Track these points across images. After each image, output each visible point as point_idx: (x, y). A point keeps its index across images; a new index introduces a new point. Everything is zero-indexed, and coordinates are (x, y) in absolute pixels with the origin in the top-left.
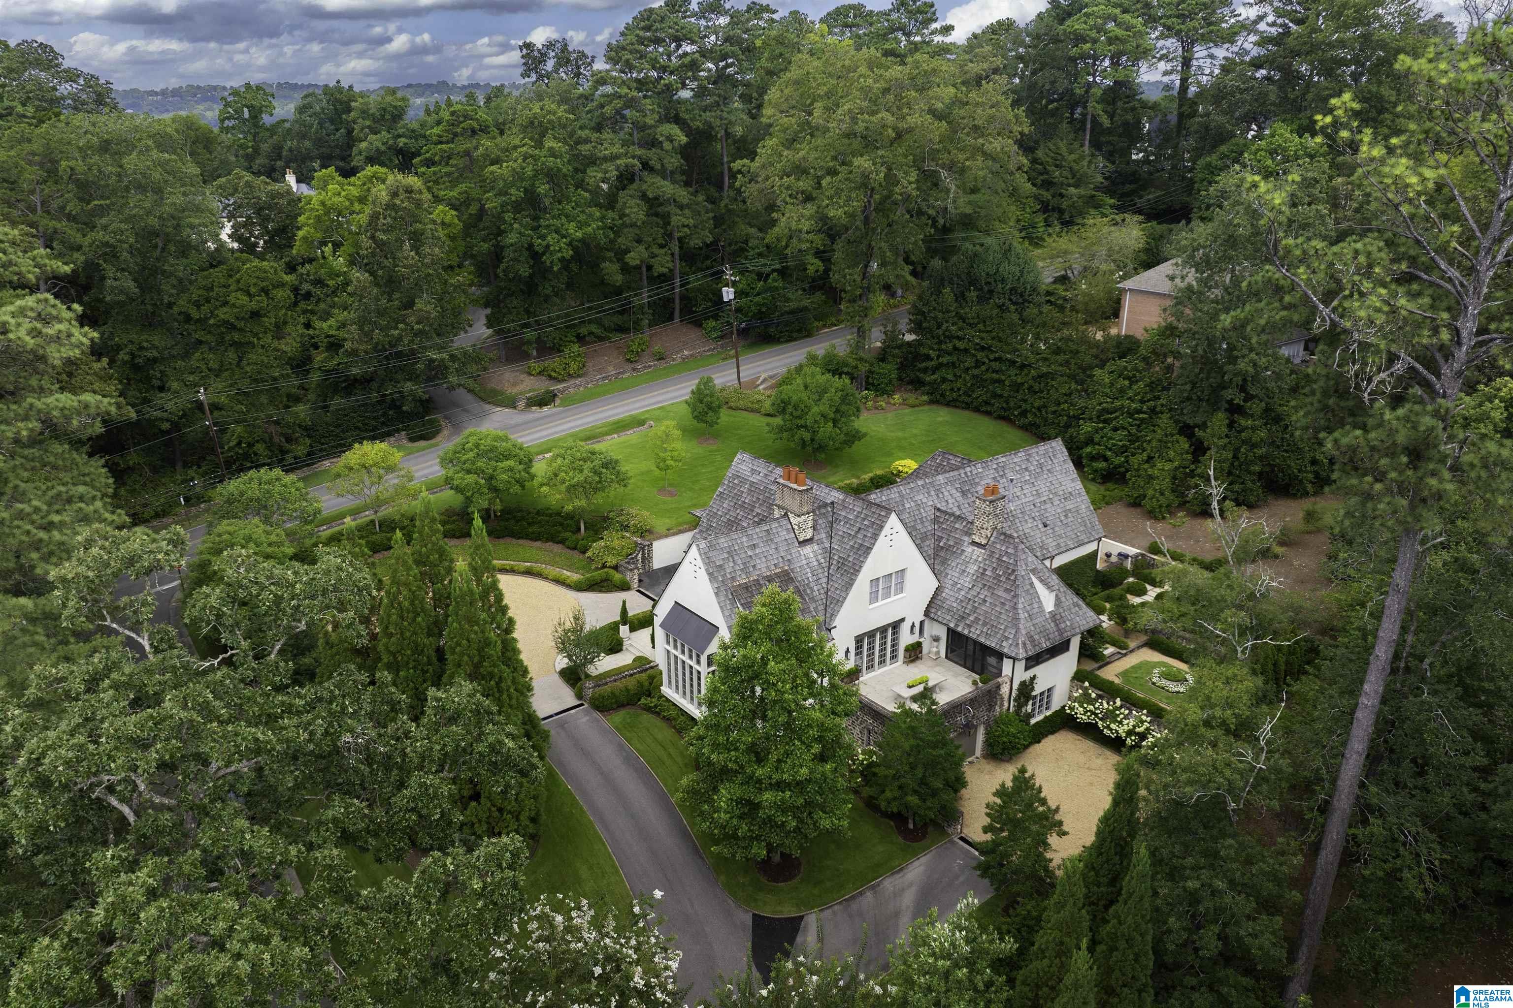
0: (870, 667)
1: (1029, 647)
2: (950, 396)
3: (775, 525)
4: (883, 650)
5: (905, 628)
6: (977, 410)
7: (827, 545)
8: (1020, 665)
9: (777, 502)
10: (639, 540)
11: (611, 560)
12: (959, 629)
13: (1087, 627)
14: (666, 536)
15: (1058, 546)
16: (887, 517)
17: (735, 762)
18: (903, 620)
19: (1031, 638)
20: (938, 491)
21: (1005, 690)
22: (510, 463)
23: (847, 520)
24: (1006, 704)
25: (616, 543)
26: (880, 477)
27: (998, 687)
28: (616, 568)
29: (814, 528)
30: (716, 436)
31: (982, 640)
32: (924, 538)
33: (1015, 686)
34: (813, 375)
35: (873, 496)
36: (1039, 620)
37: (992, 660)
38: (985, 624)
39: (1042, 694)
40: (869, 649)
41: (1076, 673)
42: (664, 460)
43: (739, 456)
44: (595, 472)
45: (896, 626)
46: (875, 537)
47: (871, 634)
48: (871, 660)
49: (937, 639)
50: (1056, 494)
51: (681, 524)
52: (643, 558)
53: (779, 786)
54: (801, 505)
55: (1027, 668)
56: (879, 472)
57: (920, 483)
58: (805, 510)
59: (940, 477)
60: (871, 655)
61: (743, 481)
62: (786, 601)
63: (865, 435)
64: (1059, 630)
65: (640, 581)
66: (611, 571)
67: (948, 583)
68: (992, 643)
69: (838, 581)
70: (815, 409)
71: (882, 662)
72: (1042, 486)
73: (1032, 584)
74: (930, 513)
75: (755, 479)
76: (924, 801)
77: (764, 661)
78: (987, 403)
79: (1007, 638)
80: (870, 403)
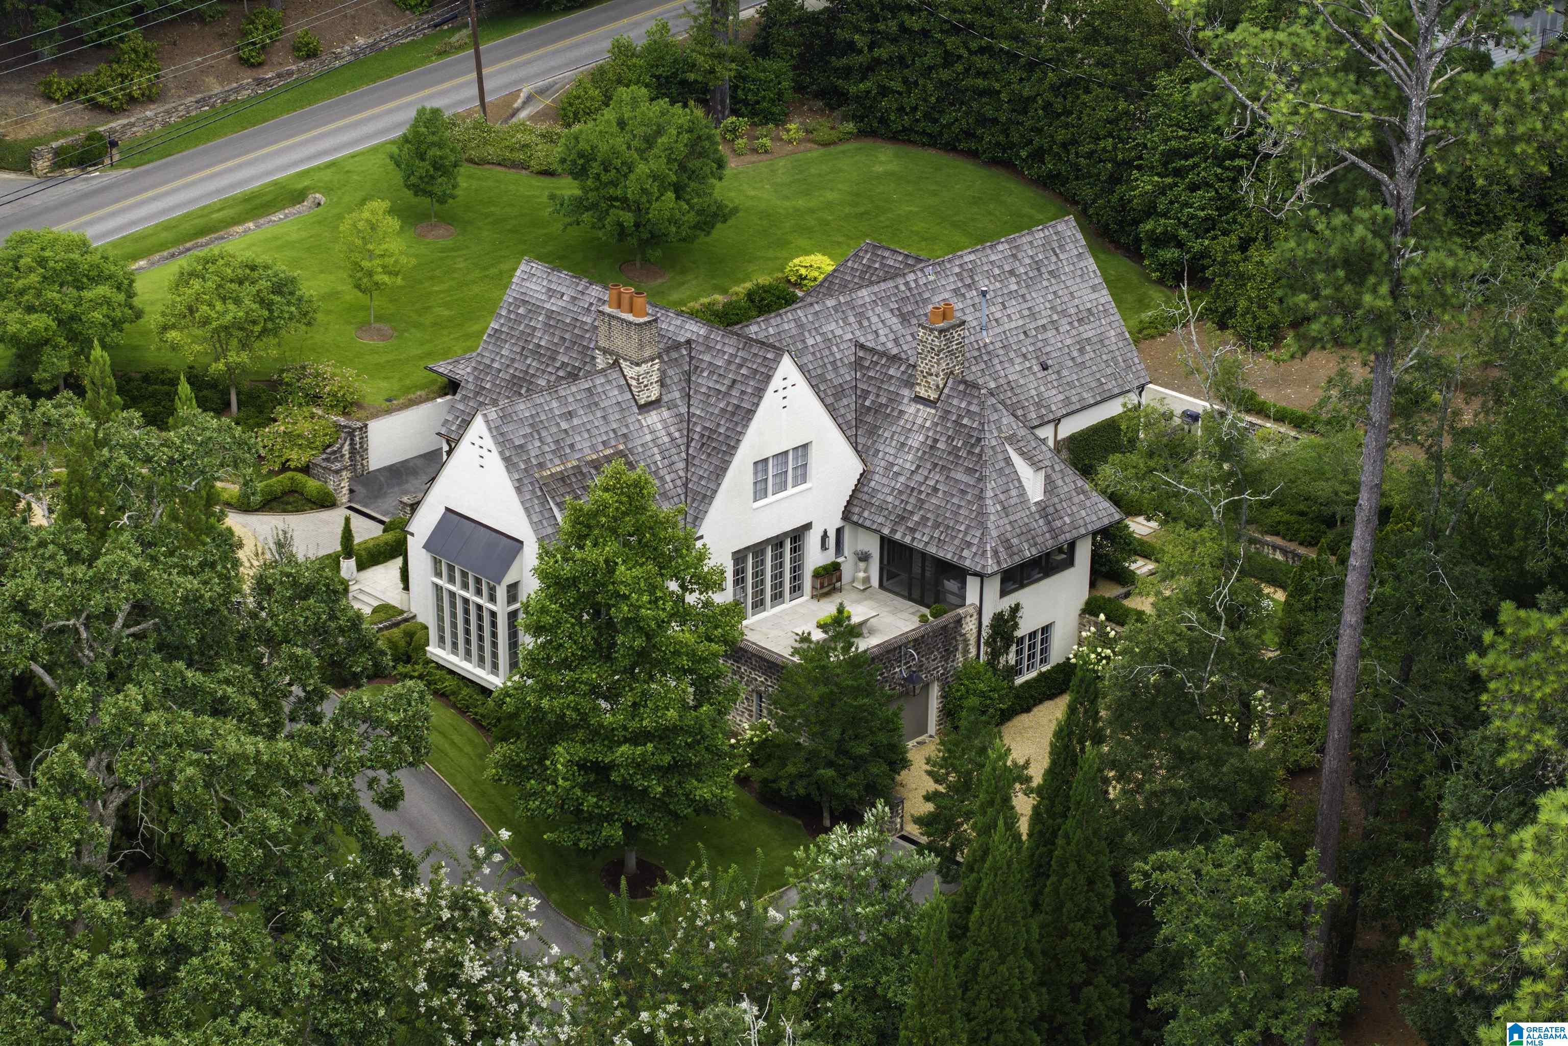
0: (759, 605)
1: (1003, 555)
2: (897, 122)
3: (600, 380)
4: (778, 576)
5: (813, 540)
6: (951, 148)
7: (683, 410)
8: (993, 587)
9: (602, 343)
10: (342, 421)
11: (297, 457)
12: (898, 536)
13: (1098, 525)
14: (388, 412)
15: (1067, 401)
16: (777, 361)
17: (576, 709)
18: (808, 526)
19: (1007, 543)
20: (861, 316)
21: (970, 626)
22: (102, 290)
23: (713, 369)
24: (973, 651)
25: (305, 427)
26: (766, 289)
27: (959, 621)
28: (306, 470)
29: (662, 383)
30: (449, 220)
31: (932, 550)
32: (839, 393)
33: (986, 621)
34: (634, 102)
35: (754, 328)
36: (1020, 515)
37: (951, 585)
38: (937, 525)
39: (1033, 635)
40: (755, 575)
41: (1088, 603)
42: (370, 274)
43: (523, 267)
44: (262, 302)
45: (798, 536)
46: (759, 393)
47: (757, 550)
48: (759, 592)
49: (864, 557)
50: (1064, 313)
51: (407, 390)
52: (353, 451)
53: (638, 738)
54: (641, 346)
55: (1004, 593)
56: (764, 280)
57: (830, 303)
58: (647, 354)
59: (864, 292)
60: (759, 583)
61: (534, 309)
62: (636, 483)
63: (735, 211)
64: (1051, 530)
65: (351, 491)
66: (299, 476)
67: (879, 465)
68: (948, 554)
69: (703, 469)
70: (642, 168)
71: (778, 597)
72: (1039, 300)
73: (1008, 460)
74: (847, 353)
75: (554, 305)
76: (844, 776)
77: (611, 566)
78: (969, 134)
79: (969, 545)
80: (741, 142)
